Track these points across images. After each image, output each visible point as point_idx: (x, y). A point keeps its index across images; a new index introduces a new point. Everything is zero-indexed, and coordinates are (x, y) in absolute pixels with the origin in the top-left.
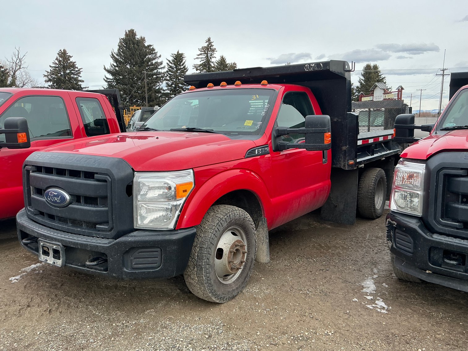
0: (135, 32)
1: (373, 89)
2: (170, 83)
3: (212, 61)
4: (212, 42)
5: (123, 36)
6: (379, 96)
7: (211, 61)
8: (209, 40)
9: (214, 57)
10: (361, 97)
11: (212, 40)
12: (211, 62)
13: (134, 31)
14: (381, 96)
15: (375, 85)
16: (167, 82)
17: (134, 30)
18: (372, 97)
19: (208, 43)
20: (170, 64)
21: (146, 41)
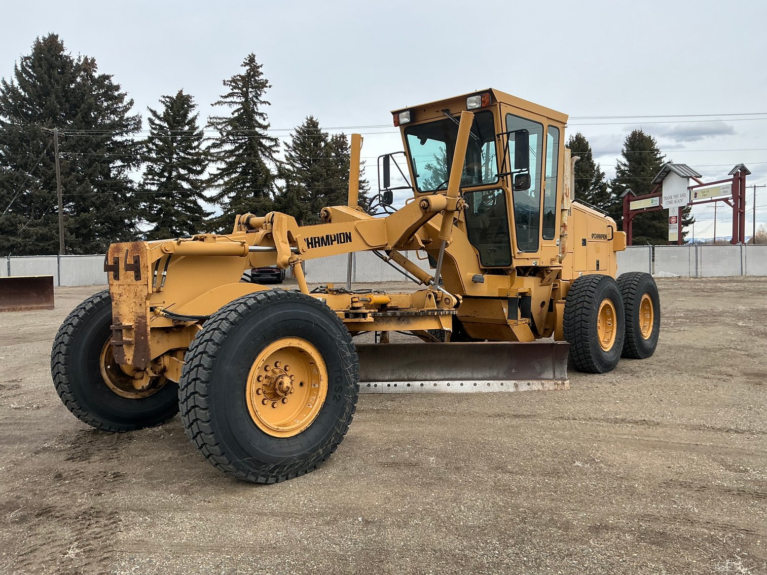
0: (62, 41)
1: (659, 180)
2: (157, 168)
3: (259, 112)
4: (259, 65)
5: (29, 52)
6: (676, 196)
7: (256, 110)
8: (252, 59)
9: (264, 102)
10: (629, 202)
11: (258, 62)
12: (257, 113)
13: (59, 39)
14: (684, 195)
15: (666, 170)
16: (150, 164)
17: (57, 36)
18: (658, 198)
19: (248, 67)
20: (157, 122)
21: (97, 68)
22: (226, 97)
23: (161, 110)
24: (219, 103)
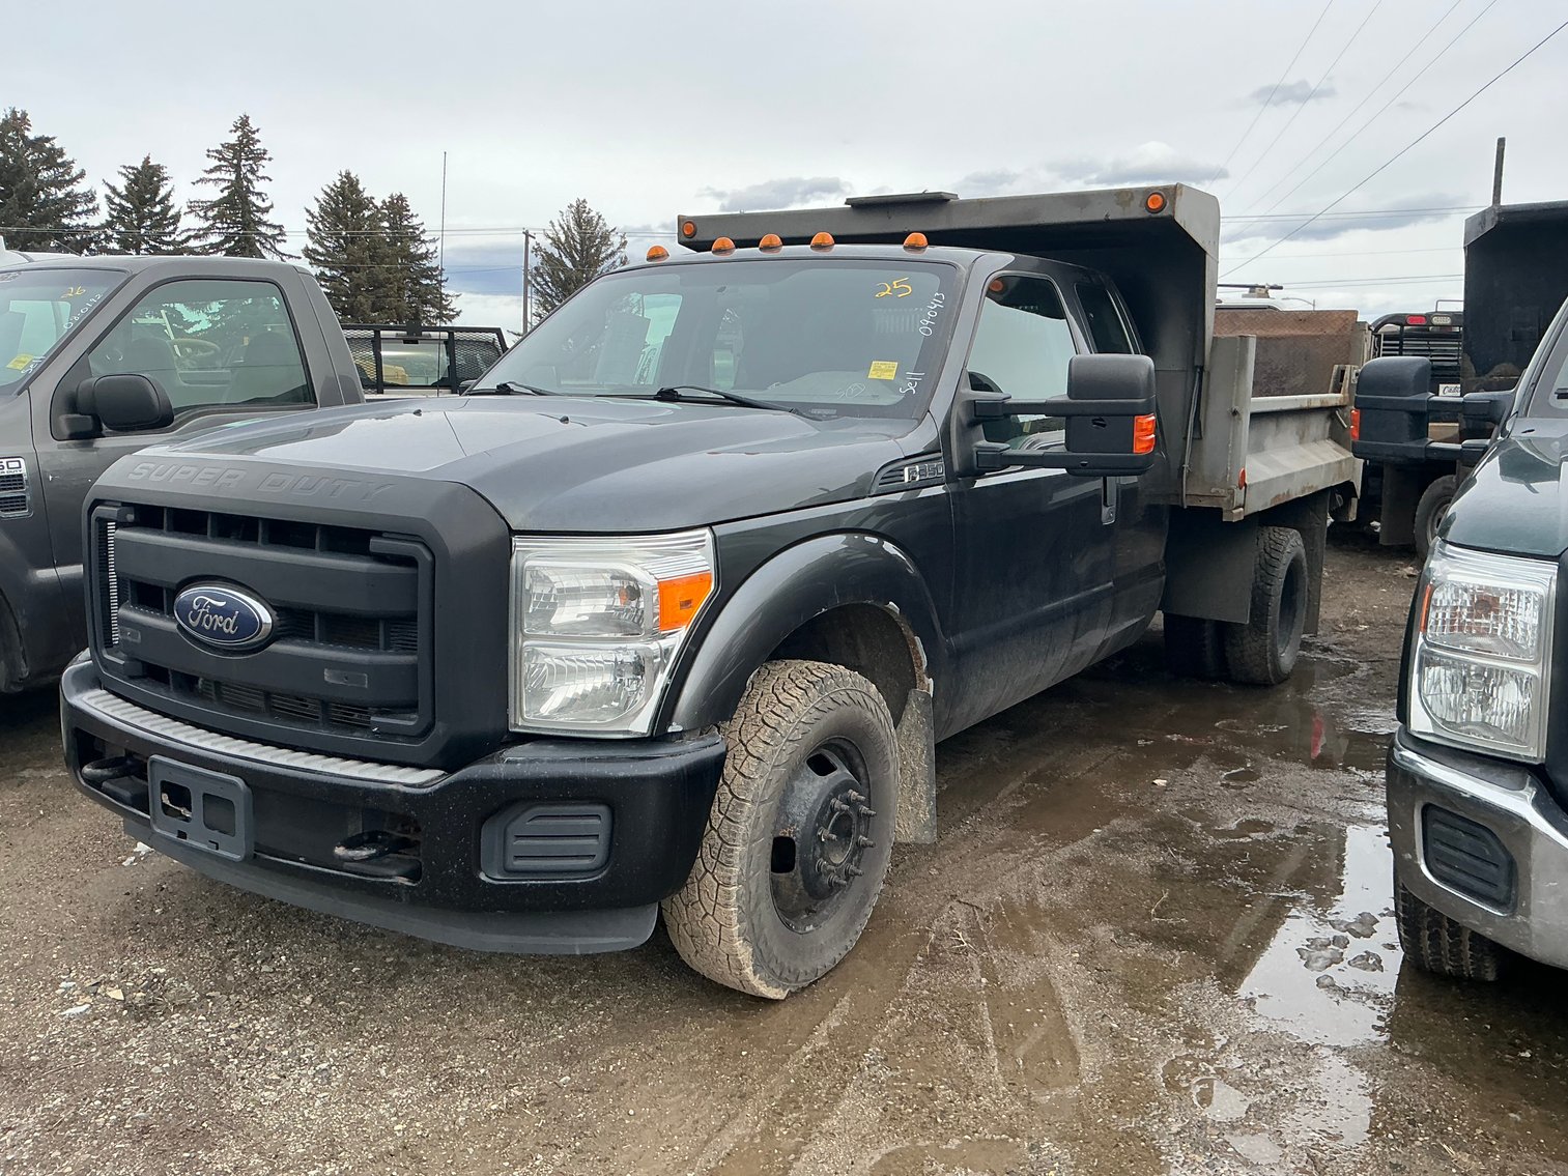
22: (211, 171)
23: (121, 185)
24: (201, 180)
